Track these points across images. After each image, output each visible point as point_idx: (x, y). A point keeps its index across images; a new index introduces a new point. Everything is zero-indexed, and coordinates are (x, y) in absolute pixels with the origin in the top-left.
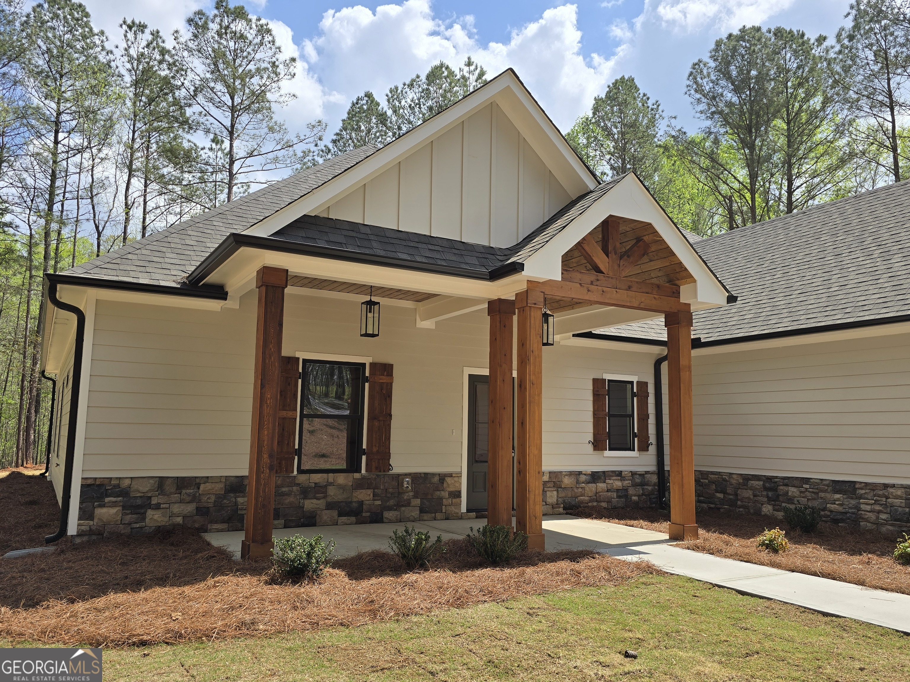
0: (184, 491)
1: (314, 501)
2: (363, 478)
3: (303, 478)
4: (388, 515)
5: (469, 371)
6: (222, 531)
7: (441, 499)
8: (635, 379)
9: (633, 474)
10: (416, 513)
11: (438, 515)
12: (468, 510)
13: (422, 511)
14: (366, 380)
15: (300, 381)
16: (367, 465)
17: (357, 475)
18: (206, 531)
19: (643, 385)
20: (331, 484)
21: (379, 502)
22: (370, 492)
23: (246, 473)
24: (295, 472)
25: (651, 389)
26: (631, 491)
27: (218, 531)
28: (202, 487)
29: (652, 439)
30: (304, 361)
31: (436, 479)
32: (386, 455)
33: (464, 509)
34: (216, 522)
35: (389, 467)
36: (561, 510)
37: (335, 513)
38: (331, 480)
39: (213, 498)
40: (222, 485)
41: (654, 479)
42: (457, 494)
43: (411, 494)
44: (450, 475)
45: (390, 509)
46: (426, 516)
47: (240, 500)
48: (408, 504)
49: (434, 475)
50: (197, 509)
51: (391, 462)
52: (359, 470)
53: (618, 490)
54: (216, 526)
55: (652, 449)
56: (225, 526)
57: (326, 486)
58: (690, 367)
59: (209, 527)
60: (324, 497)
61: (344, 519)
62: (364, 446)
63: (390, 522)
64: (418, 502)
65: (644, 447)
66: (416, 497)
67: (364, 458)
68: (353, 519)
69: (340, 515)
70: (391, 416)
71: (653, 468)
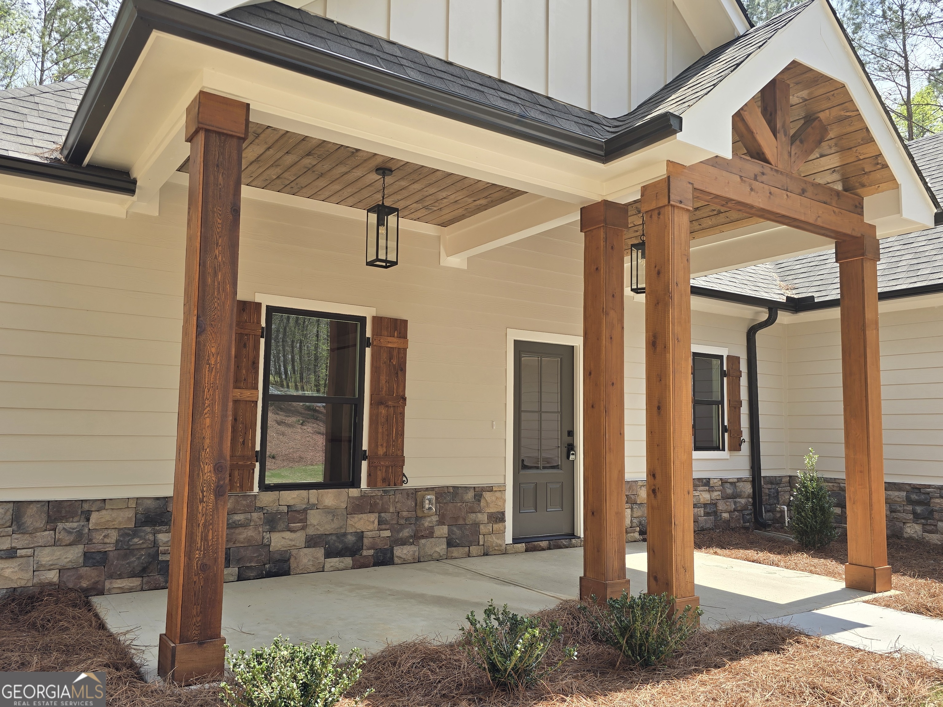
0: (60, 526)
1: (287, 535)
2: (363, 496)
3: (268, 498)
4: (400, 552)
5: (515, 335)
6: (131, 590)
7: (477, 525)
8: (724, 352)
9: (724, 482)
10: (441, 548)
11: (474, 550)
12: (516, 540)
13: (450, 544)
14: (366, 343)
15: (262, 341)
16: (369, 475)
17: (354, 492)
18: (101, 593)
19: (734, 360)
20: (314, 507)
21: (387, 533)
22: (374, 517)
23: (169, 492)
24: (256, 489)
26: (721, 506)
27: (123, 591)
28: (94, 517)
29: (746, 435)
30: (271, 310)
31: (470, 495)
32: (399, 461)
33: (509, 538)
34: (120, 577)
35: (401, 478)
36: (637, 535)
37: (320, 552)
38: (313, 500)
39: (114, 536)
40: (130, 514)
41: (748, 489)
42: (500, 518)
43: (435, 518)
44: (490, 489)
45: (403, 542)
46: (456, 552)
47: (163, 537)
48: (431, 535)
49: (466, 489)
50: (86, 555)
51: (406, 471)
52: (355, 483)
53: (705, 505)
54: (119, 583)
55: (745, 447)
56: (136, 582)
57: (305, 510)
58: (877, 323)
59: (107, 585)
60: (303, 528)
61: (334, 561)
62: (365, 447)
63: (405, 562)
64: (443, 530)
65: (736, 447)
66: (441, 523)
67: (364, 465)
68: (348, 561)
69: (328, 555)
70: (405, 399)
71: (746, 474)
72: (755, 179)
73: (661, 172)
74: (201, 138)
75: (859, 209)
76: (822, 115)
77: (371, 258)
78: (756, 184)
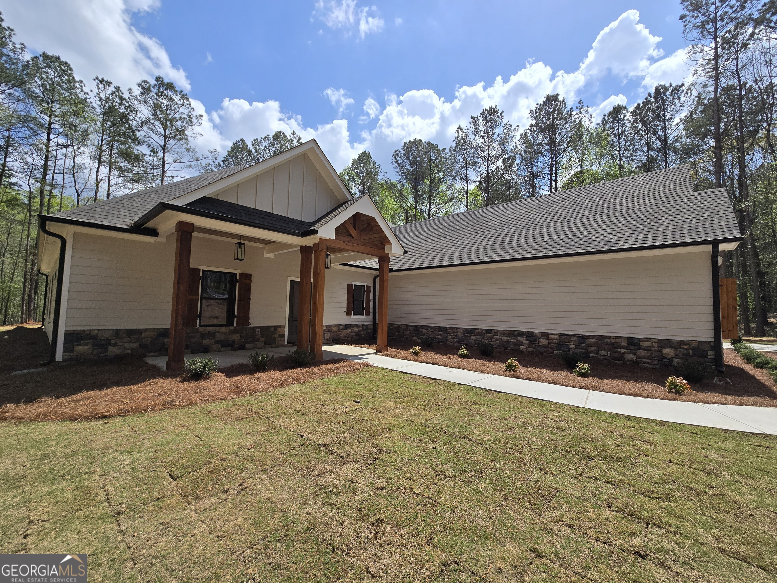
0: (132, 337)
1: (208, 340)
2: (235, 329)
3: (202, 329)
4: (247, 346)
5: (290, 279)
6: (155, 356)
7: (275, 338)
8: (365, 284)
9: (363, 325)
10: (262, 344)
11: (274, 345)
12: (288, 343)
13: (265, 343)
14: (237, 281)
15: (201, 281)
16: (237, 322)
17: (232, 328)
18: (146, 357)
19: (368, 287)
20: (218, 332)
21: (243, 340)
22: (238, 335)
23: (169, 327)
24: (198, 326)
25: (372, 289)
26: (362, 333)
27: (153, 356)
28: (143, 334)
29: (371, 310)
30: (203, 271)
31: (273, 329)
32: (247, 318)
33: (286, 342)
34: (152, 352)
35: (249, 323)
36: (331, 341)
37: (220, 346)
38: (217, 330)
39: (150, 340)
40: (155, 333)
41: (371, 327)
42: (283, 336)
43: (260, 336)
44: (280, 327)
45: (249, 343)
46: (267, 346)
47: (166, 340)
48: (258, 340)
49: (272, 327)
50: (140, 346)
51: (250, 321)
52: (233, 325)
53: (356, 332)
54: (151, 354)
55: (371, 315)
56: (157, 354)
57: (215, 333)
58: (388, 280)
59: (147, 354)
60: (214, 338)
61: (223, 349)
62: (236, 313)
63: (249, 349)
64: (263, 339)
65: (367, 314)
66: (262, 337)
67: (235, 319)
68: (229, 348)
69: (223, 346)
70: (250, 299)
71: (371, 323)
72: (348, 242)
73: (317, 241)
74: (180, 233)
75: (384, 249)
76: (372, 224)
77: (236, 258)
78: (348, 243)
